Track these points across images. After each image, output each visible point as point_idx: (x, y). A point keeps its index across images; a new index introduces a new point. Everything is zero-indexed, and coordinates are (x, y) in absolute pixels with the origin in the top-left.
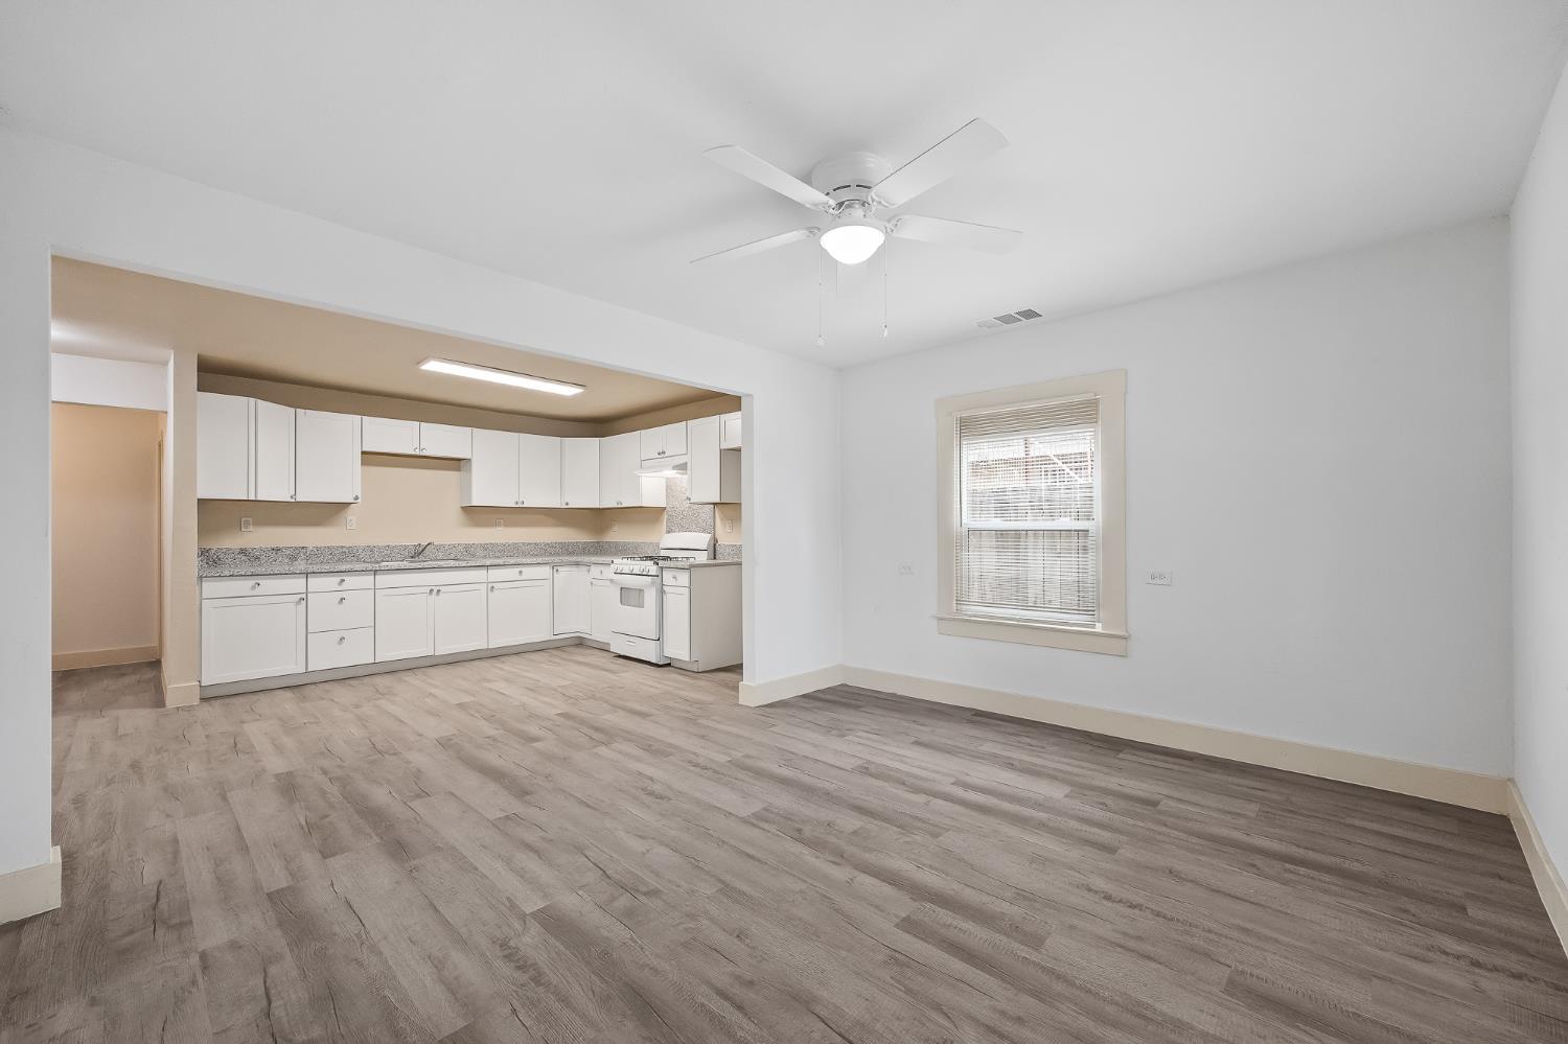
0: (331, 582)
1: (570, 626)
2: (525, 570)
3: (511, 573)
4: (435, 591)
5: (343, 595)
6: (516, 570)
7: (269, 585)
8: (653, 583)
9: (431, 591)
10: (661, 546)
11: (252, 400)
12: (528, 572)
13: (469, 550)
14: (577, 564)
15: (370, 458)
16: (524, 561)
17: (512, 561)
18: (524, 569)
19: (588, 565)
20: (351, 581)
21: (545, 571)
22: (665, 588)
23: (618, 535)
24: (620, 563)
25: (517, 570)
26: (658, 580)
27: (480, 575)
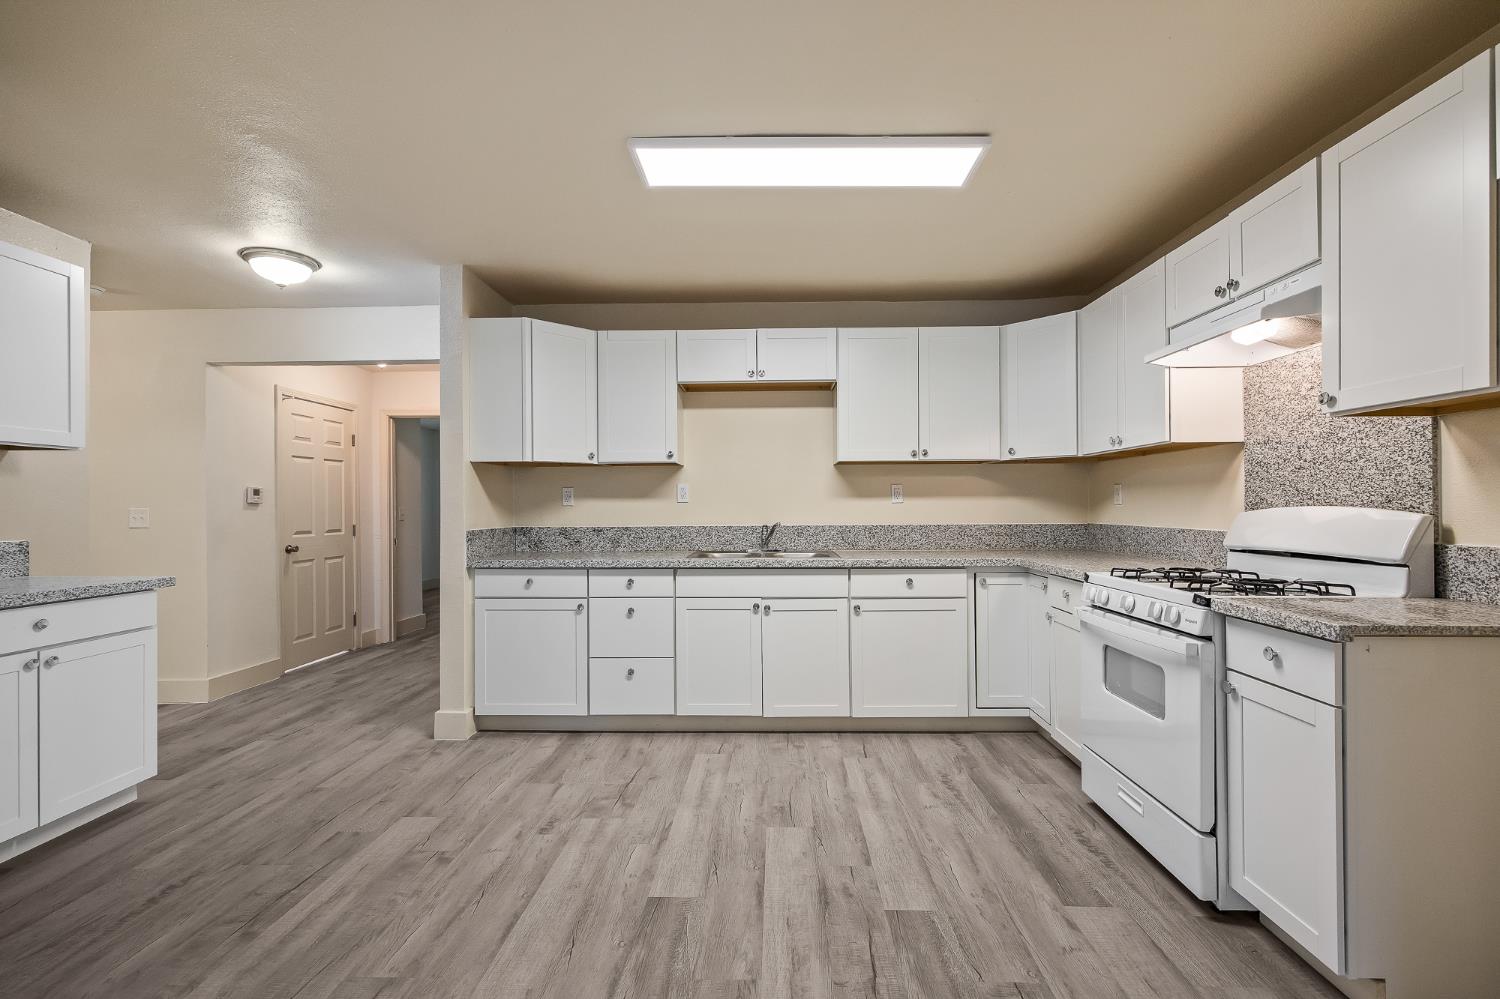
0: (616, 583)
1: (1004, 697)
2: (919, 578)
3: (894, 583)
4: (762, 608)
5: (631, 603)
6: (901, 578)
7: (544, 583)
8: (1192, 660)
9: (756, 606)
10: (1228, 542)
11: (527, 320)
12: (925, 582)
13: (848, 536)
14: (1026, 572)
15: (690, 392)
16: (916, 560)
17: (893, 560)
18: (917, 577)
19: (1044, 575)
20: (643, 583)
21: (959, 582)
22: (1233, 678)
23: (1123, 512)
24: (1105, 583)
25: (904, 577)
26: (1209, 651)
27: (836, 583)
